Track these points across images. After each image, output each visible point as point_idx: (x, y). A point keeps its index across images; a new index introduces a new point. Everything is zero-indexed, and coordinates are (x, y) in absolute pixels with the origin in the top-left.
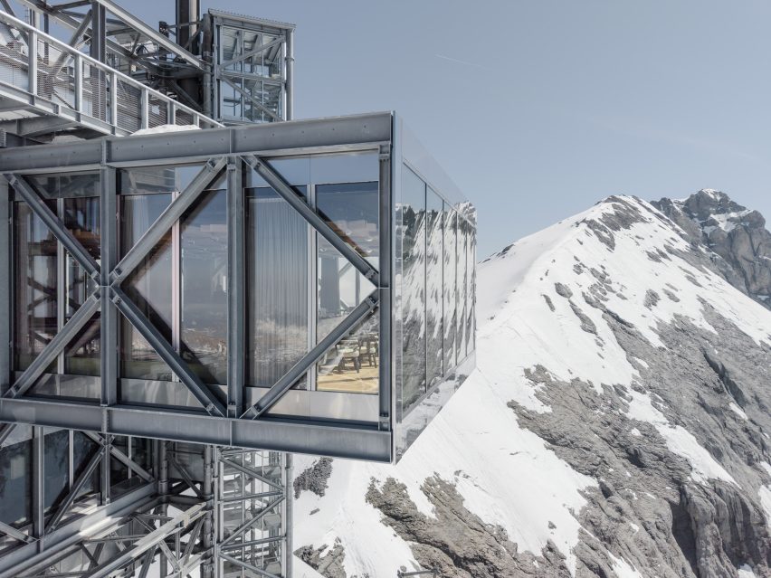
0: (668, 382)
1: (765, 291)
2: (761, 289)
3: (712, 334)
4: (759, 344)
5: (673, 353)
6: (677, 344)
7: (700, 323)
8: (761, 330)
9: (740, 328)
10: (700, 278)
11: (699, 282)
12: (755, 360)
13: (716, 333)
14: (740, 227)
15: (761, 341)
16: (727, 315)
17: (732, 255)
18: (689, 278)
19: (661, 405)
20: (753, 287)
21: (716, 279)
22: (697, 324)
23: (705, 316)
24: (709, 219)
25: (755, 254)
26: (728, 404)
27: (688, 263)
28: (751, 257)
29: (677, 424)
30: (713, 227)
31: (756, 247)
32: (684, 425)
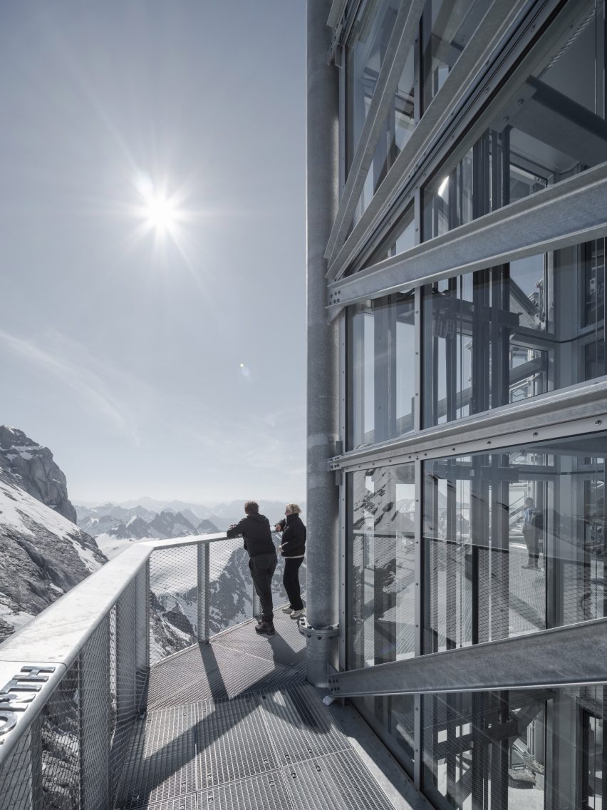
0: (7, 579)
1: (54, 502)
2: (52, 501)
3: (31, 536)
4: (62, 539)
5: (5, 556)
6: (7, 548)
7: (21, 529)
8: (61, 530)
9: (49, 529)
10: (15, 494)
11: (14, 497)
12: (62, 550)
13: (34, 535)
14: (35, 458)
15: (63, 537)
16: (39, 521)
17: (30, 476)
18: (6, 494)
19: (4, 599)
20: (46, 499)
21: (26, 494)
22: (19, 529)
23: (24, 522)
24: (11, 448)
25: (47, 476)
26: (49, 585)
27: (3, 482)
28: (44, 479)
29: (19, 611)
30: (15, 456)
31: (47, 472)
32: (24, 610)
